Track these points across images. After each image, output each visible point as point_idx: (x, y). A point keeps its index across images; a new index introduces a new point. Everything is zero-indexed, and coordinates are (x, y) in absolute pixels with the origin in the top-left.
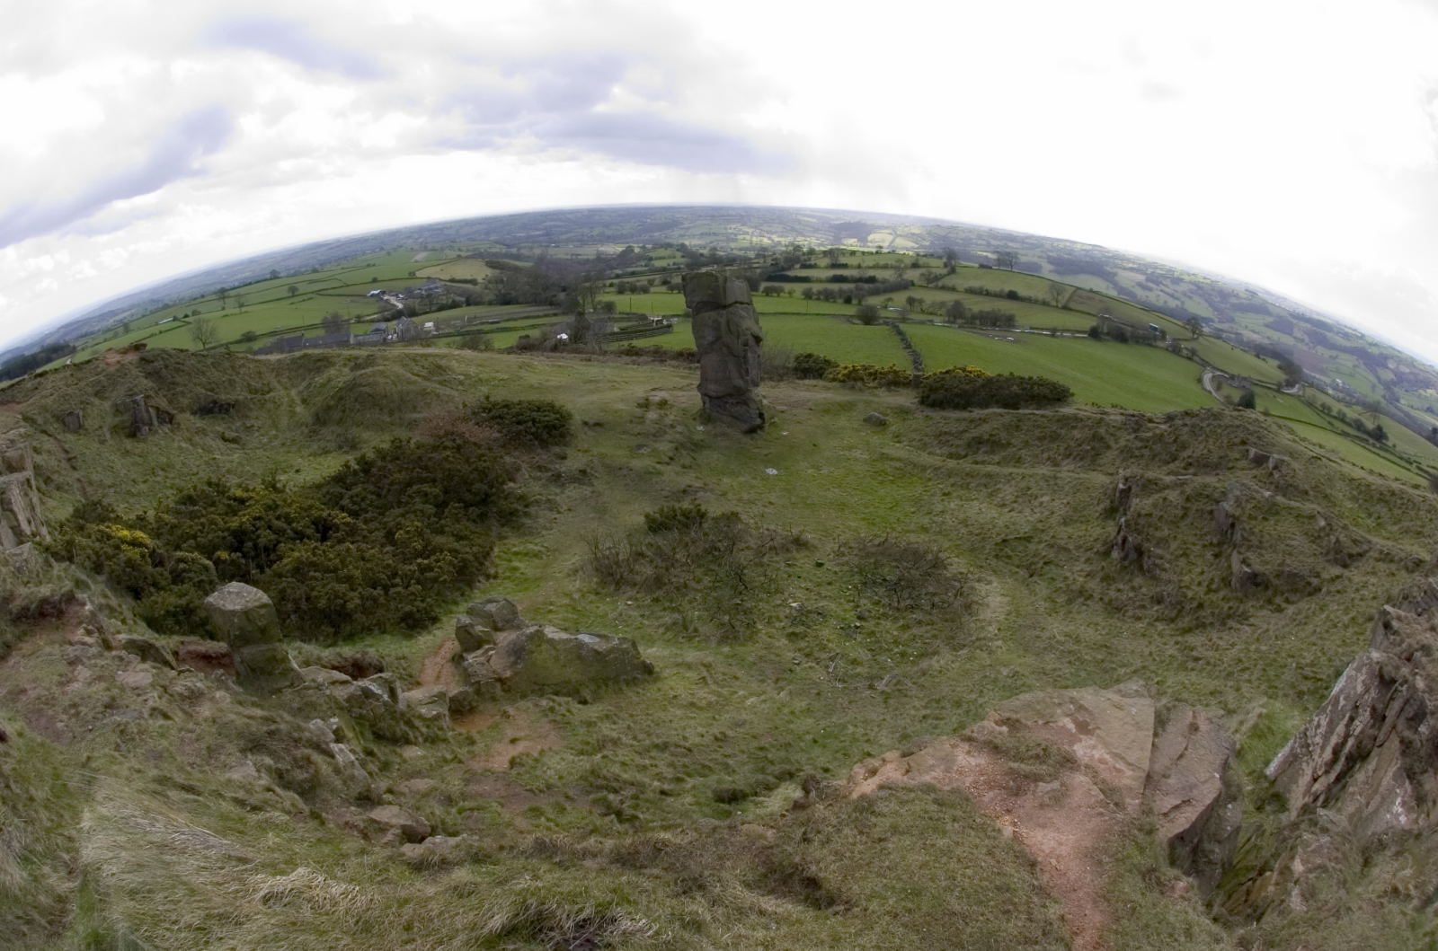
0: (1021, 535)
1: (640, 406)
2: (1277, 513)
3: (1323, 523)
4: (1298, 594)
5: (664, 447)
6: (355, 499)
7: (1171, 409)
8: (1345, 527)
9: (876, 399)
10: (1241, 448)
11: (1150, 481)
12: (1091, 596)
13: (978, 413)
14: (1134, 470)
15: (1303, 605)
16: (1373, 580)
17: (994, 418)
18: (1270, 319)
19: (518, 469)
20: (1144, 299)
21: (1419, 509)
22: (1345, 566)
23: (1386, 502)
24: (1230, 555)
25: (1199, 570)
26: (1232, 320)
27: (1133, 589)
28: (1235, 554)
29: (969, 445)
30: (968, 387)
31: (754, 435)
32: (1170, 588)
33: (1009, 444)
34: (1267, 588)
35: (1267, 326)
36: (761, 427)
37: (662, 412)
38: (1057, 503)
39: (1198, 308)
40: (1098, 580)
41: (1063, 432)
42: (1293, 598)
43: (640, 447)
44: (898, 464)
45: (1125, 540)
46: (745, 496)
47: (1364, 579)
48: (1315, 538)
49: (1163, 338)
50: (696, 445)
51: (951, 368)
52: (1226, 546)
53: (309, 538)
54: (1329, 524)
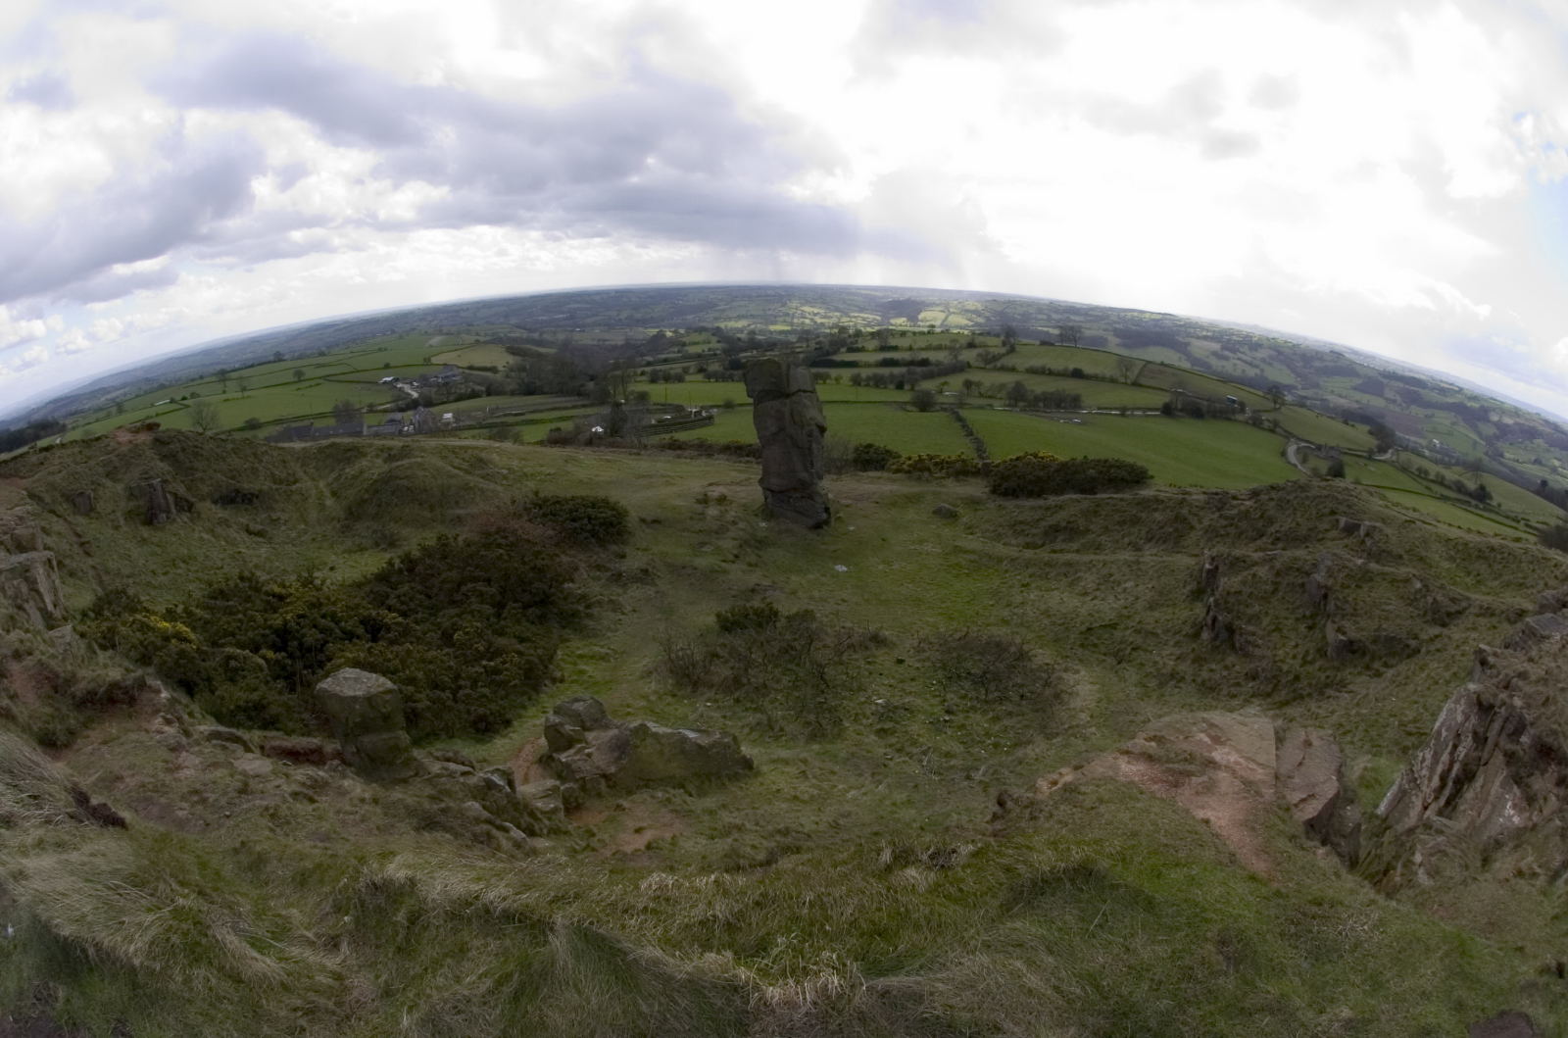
0: (1107, 623)
1: (699, 502)
2: (1371, 580)
3: (1418, 585)
4: (1397, 658)
5: (728, 544)
6: (403, 598)
7: (1254, 485)
8: (1442, 587)
9: (944, 490)
10: (1331, 518)
11: (1237, 559)
12: (1183, 678)
13: (1052, 500)
14: (1220, 549)
15: (1402, 667)
16: (1474, 635)
17: (1070, 505)
18: (1358, 381)
19: (576, 569)
20: (1220, 369)
21: (1521, 562)
22: (1444, 625)
23: (1486, 558)
24: (1324, 626)
25: (1293, 643)
26: (1317, 386)
27: (1226, 668)
28: (1329, 624)
29: (1046, 533)
30: (1042, 474)
31: (820, 531)
32: (1264, 664)
33: (1088, 531)
34: (1364, 654)
35: (1355, 389)
36: (827, 522)
37: (723, 508)
38: (1141, 588)
39: (1279, 375)
40: (1189, 662)
41: (1144, 515)
42: (1392, 661)
43: (703, 544)
44: (973, 557)
45: (1215, 620)
46: (816, 594)
47: (1463, 635)
48: (1412, 601)
49: (1242, 410)
50: (760, 542)
51: (1022, 454)
52: (1319, 618)
53: (358, 637)
54: (1426, 586)
